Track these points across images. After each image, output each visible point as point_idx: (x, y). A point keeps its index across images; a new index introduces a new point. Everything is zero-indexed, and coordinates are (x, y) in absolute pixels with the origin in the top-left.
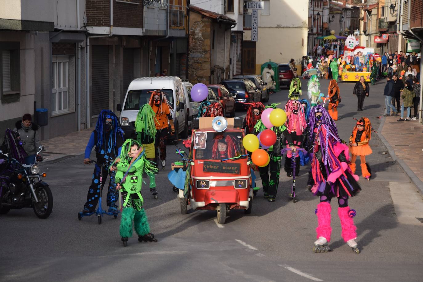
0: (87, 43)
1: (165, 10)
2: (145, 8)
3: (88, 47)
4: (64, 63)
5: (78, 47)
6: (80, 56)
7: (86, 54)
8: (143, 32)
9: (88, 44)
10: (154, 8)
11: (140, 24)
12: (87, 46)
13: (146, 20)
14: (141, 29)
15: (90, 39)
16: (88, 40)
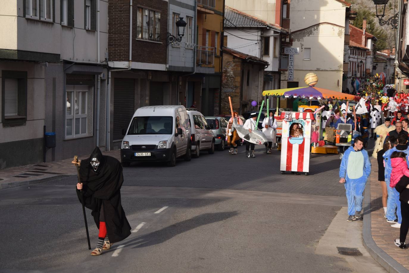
0: (108, 75)
1: (192, 50)
2: (170, 48)
3: (110, 80)
4: (84, 93)
5: (98, 79)
6: (99, 87)
7: (107, 86)
8: (166, 68)
9: (110, 77)
10: (179, 48)
11: (164, 61)
12: (108, 78)
13: (170, 58)
14: (165, 65)
15: (111, 72)
16: (110, 73)
